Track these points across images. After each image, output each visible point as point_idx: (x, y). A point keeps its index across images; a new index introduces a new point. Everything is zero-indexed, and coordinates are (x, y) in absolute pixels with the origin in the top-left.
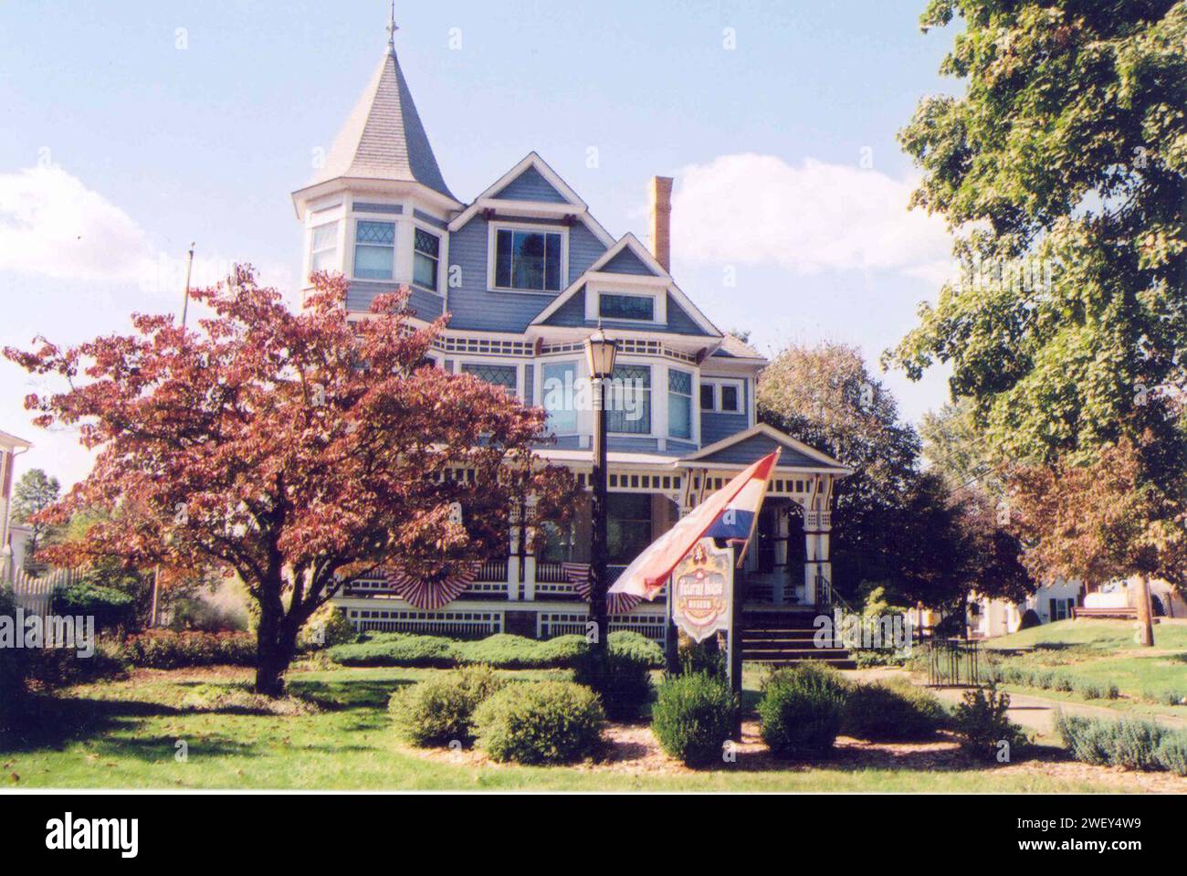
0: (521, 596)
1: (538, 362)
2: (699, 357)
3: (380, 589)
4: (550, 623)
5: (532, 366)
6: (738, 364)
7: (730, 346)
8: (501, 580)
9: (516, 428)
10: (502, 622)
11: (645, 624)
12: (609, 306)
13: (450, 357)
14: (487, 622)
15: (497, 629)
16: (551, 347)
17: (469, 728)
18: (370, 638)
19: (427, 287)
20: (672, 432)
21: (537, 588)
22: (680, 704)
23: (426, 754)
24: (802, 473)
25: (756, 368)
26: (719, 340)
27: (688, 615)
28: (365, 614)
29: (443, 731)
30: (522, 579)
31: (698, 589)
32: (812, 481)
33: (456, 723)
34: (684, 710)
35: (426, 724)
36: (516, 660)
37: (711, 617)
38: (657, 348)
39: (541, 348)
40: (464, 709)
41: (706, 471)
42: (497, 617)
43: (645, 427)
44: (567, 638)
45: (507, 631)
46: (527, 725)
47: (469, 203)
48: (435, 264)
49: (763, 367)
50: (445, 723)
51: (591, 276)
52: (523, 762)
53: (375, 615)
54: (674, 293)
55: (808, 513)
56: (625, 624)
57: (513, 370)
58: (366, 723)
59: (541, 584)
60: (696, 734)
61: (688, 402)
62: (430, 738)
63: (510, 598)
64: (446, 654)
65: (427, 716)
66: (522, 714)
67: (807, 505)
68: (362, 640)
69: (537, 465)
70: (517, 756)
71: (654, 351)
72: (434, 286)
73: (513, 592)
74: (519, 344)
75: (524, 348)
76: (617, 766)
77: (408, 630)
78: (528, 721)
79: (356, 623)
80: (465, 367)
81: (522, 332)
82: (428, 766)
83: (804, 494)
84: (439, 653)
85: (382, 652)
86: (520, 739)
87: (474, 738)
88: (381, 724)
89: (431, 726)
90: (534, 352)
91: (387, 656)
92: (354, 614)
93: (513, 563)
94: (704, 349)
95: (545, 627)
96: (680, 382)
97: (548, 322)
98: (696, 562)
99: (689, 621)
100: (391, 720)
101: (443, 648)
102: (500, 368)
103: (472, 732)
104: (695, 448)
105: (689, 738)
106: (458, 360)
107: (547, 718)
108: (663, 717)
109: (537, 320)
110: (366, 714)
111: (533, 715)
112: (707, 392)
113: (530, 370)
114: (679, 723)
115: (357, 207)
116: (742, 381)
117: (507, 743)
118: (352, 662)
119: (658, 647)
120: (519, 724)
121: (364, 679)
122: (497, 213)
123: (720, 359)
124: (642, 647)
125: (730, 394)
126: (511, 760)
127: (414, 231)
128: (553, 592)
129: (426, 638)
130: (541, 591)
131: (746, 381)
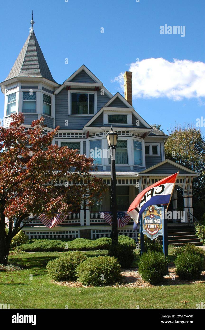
0: (85, 224)
1: (87, 140)
2: (144, 136)
3: (36, 223)
4: (95, 233)
5: (86, 142)
6: (158, 138)
7: (155, 131)
8: (78, 219)
9: (84, 166)
10: (79, 234)
11: (128, 233)
12: (112, 119)
13: (56, 140)
14: (73, 234)
15: (77, 237)
16: (92, 135)
17: (75, 274)
18: (34, 242)
19: (48, 115)
20: (135, 163)
21: (91, 221)
22: (148, 263)
23: (60, 283)
24: (182, 176)
25: (164, 139)
26: (151, 129)
27: (148, 231)
28: (31, 233)
29: (66, 275)
30: (85, 218)
31: (151, 221)
32: (185, 179)
33: (70, 272)
34: (150, 265)
35: (60, 273)
36: (85, 247)
37: (156, 231)
38: (129, 133)
39: (88, 135)
40: (73, 267)
41: (148, 177)
42: (77, 232)
43: (126, 162)
44: (102, 239)
45: (80, 237)
46: (95, 272)
47: (61, 84)
48: (50, 106)
49: (166, 138)
50: (66, 272)
51: (105, 108)
52: (94, 285)
53: (35, 233)
54: (134, 113)
55: (184, 191)
56: (122, 233)
57: (79, 143)
58: (37, 273)
59: (92, 220)
60: (154, 273)
61: (141, 152)
62: (61, 278)
63: (81, 225)
64: (60, 246)
65: (60, 270)
66: (93, 269)
67: (184, 187)
68: (31, 242)
69: (91, 178)
70: (92, 283)
71: (128, 134)
72: (50, 115)
73: (82, 223)
74: (80, 134)
75: (82, 135)
76: (127, 285)
77: (46, 238)
78: (96, 271)
79: (28, 236)
80: (62, 143)
81: (82, 130)
82: (62, 288)
83: (183, 184)
84: (58, 246)
85: (38, 246)
86: (93, 277)
87: (77, 277)
88: (43, 273)
89: (62, 274)
90: (86, 137)
91: (40, 248)
92: (28, 233)
93: (82, 212)
94: (146, 133)
95: (94, 235)
96: (137, 145)
97: (90, 126)
98: (150, 212)
99: (149, 233)
100: (47, 272)
101: (59, 244)
102: (74, 143)
103: (76, 275)
104: (143, 168)
105: (152, 275)
106: (59, 140)
107: (102, 269)
108: (142, 268)
109: (86, 125)
110: (37, 269)
111: (97, 269)
112: (147, 148)
113: (85, 143)
114: (148, 270)
115: (22, 87)
116: (159, 144)
117: (89, 279)
118: (28, 251)
119: (134, 241)
120: (93, 272)
121: (34, 256)
122: (71, 87)
123: (151, 136)
124: (129, 241)
125: (155, 148)
126: (90, 285)
127: (42, 95)
128: (96, 222)
129: (53, 241)
130: (92, 222)
131: (160, 143)
